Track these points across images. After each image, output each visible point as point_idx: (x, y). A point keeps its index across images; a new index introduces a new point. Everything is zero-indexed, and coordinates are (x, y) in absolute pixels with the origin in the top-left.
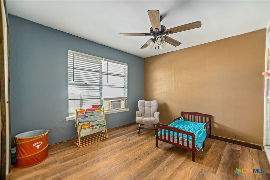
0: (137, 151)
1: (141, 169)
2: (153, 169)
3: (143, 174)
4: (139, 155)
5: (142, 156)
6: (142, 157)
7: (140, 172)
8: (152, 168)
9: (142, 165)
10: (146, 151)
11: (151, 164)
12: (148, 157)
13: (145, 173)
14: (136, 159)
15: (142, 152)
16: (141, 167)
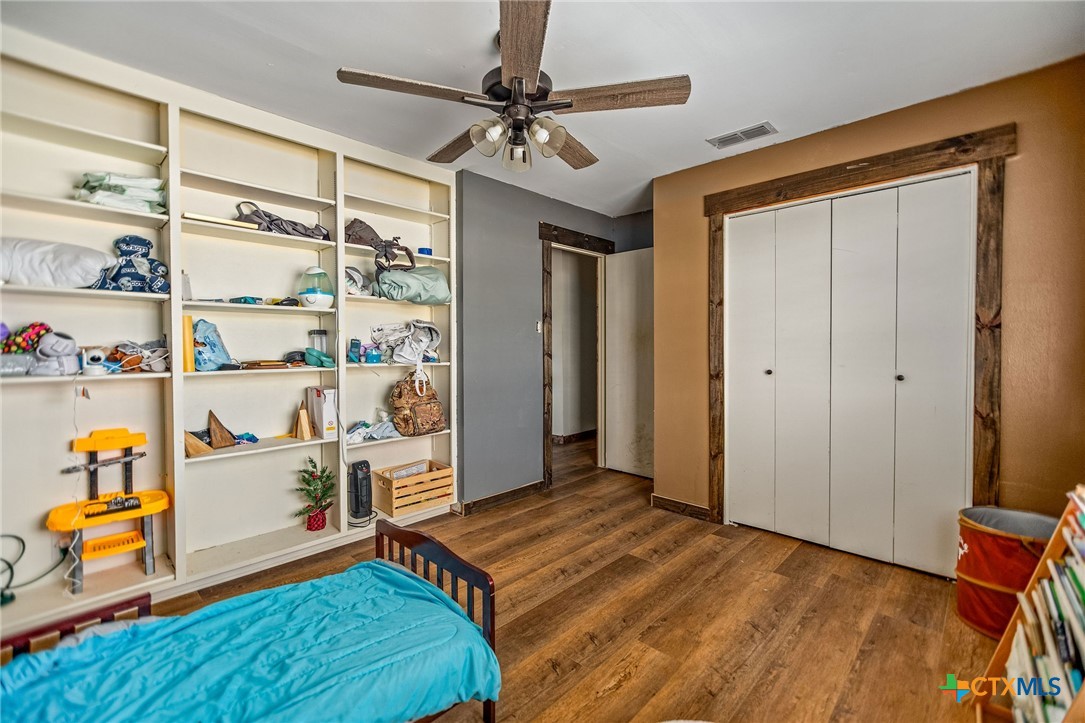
0: (613, 683)
1: (587, 603)
2: (550, 603)
3: (579, 591)
4: (602, 658)
5: (587, 652)
6: (584, 648)
7: (590, 596)
8: (549, 607)
9: (584, 614)
10: (566, 687)
11: (550, 619)
12: (560, 651)
13: (575, 594)
14: (612, 638)
15: (587, 679)
16: (586, 610)
